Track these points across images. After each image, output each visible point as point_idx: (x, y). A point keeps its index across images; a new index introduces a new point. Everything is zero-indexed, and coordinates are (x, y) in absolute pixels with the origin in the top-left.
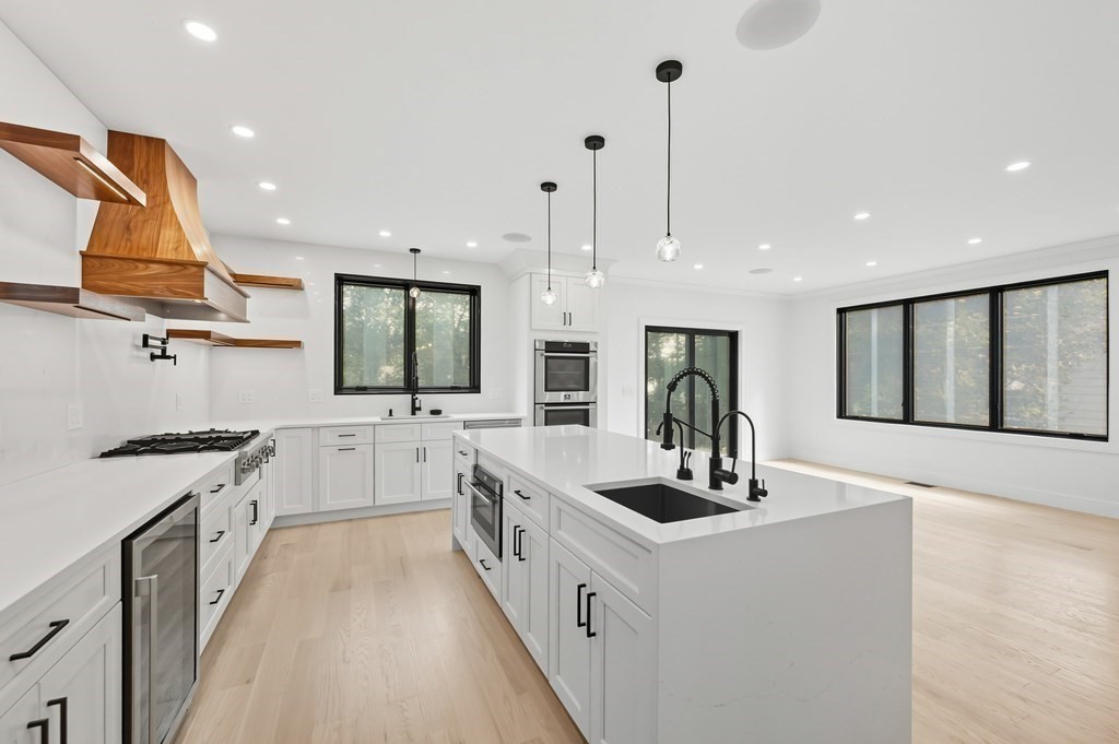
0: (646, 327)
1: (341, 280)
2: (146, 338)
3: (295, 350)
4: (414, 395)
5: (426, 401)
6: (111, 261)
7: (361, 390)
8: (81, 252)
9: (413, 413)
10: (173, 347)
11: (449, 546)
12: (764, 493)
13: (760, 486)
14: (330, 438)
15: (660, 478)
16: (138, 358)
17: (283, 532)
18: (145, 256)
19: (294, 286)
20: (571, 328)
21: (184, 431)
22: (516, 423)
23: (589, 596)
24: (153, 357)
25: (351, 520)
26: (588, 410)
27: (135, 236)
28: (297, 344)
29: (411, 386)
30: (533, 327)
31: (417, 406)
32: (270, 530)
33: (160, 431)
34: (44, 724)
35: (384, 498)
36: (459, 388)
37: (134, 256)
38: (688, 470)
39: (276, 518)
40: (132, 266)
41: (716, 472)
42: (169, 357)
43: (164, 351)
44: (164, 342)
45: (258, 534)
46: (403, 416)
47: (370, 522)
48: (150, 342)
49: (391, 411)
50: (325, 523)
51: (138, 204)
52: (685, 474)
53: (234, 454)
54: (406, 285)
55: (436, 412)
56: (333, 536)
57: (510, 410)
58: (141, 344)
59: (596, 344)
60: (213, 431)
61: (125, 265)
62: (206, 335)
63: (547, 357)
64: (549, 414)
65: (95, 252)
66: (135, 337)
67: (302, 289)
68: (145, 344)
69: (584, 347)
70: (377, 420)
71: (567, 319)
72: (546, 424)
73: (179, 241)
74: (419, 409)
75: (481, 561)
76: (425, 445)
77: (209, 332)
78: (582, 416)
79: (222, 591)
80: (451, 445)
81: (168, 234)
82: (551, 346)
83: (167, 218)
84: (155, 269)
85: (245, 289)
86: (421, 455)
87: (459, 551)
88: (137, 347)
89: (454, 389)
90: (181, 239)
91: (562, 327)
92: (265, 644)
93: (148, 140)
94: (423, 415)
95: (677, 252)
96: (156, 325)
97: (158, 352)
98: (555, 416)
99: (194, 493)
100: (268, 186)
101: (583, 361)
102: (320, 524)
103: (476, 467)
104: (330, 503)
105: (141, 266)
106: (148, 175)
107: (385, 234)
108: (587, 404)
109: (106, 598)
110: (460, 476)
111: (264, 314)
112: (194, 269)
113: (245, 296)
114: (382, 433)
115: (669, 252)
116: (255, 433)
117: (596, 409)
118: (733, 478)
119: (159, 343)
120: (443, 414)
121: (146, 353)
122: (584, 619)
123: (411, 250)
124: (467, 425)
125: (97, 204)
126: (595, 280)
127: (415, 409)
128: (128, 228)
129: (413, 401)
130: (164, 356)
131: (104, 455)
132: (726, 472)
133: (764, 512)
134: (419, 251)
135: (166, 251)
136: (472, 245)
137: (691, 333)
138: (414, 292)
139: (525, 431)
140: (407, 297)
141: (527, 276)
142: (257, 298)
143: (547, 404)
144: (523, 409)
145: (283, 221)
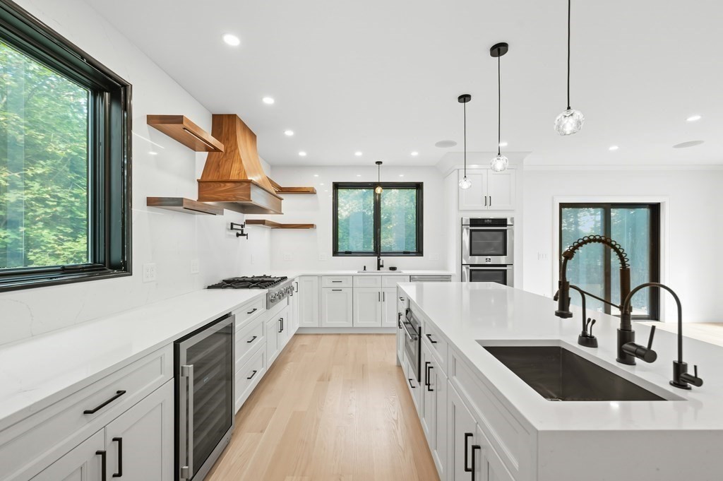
0: (560, 204)
1: (337, 186)
2: (232, 224)
3: (311, 229)
4: (379, 257)
5: (388, 261)
6: (210, 183)
7: (348, 253)
8: (198, 180)
9: (379, 269)
10: (247, 229)
11: (395, 362)
12: (699, 382)
13: (691, 372)
14: (327, 282)
15: (559, 341)
16: (230, 235)
17: (303, 337)
18: (225, 179)
19: (310, 192)
20: (491, 208)
21: (250, 276)
22: (446, 278)
23: (474, 448)
24: (238, 235)
25: (339, 334)
26: (506, 270)
27: (221, 169)
28: (311, 226)
29: (377, 252)
30: (460, 209)
31: (381, 264)
32: (295, 334)
33: (241, 275)
34: (103, 454)
35: (359, 323)
36: (409, 253)
37: (220, 180)
38: (592, 337)
39: (300, 328)
40: (218, 185)
41: (626, 346)
42: (245, 235)
43: (242, 231)
44: (242, 226)
45: (286, 337)
46: (372, 271)
47: (350, 337)
48: (235, 227)
49: (365, 267)
50: (326, 334)
51: (220, 151)
52: (588, 340)
53: (266, 291)
54: (373, 186)
55: (393, 269)
56: (327, 343)
57: (445, 268)
58: (230, 228)
59: (512, 219)
60: (265, 276)
61: (215, 185)
62: (262, 222)
63: (471, 231)
64: (473, 272)
65: (204, 180)
66: (227, 224)
67: (315, 193)
68: (232, 228)
69: (503, 222)
70: (355, 272)
71: (488, 201)
72: (471, 281)
73: (240, 169)
74: (382, 266)
75: (410, 380)
76: (384, 290)
77: (264, 220)
78: (502, 276)
79: (255, 372)
80: (396, 291)
81: (236, 166)
82: (474, 222)
83: (236, 157)
84: (229, 185)
85: (281, 196)
86: (381, 297)
87: (399, 366)
88: (228, 229)
89: (406, 253)
90: (241, 169)
91: (484, 208)
92: (276, 408)
93: (229, 116)
94: (385, 270)
95: (579, 123)
96: (239, 217)
97: (240, 232)
98: (477, 274)
99: (233, 314)
100: (289, 133)
101: (501, 233)
102: (322, 334)
103: (408, 311)
104: (328, 322)
105: (222, 185)
106: (228, 134)
107: (359, 154)
108: (505, 265)
109: (162, 376)
110: (400, 315)
111: (292, 209)
112: (246, 184)
113: (281, 199)
114: (357, 282)
115: (569, 125)
116: (284, 278)
117: (513, 270)
118: (649, 356)
119: (240, 227)
120: (398, 270)
121: (234, 233)
122: (470, 466)
123: (377, 163)
124: (412, 278)
125: (206, 154)
126: (499, 164)
127: (379, 267)
128: (219, 165)
129: (379, 261)
130: (243, 234)
131: (209, 288)
132: (640, 347)
133: (698, 405)
134: (381, 162)
135: (234, 176)
136: (415, 154)
137: (607, 208)
138: (379, 190)
139: (454, 284)
140: (375, 194)
141: (456, 171)
142: (287, 200)
143: (471, 265)
144: (453, 269)
145: (302, 154)
